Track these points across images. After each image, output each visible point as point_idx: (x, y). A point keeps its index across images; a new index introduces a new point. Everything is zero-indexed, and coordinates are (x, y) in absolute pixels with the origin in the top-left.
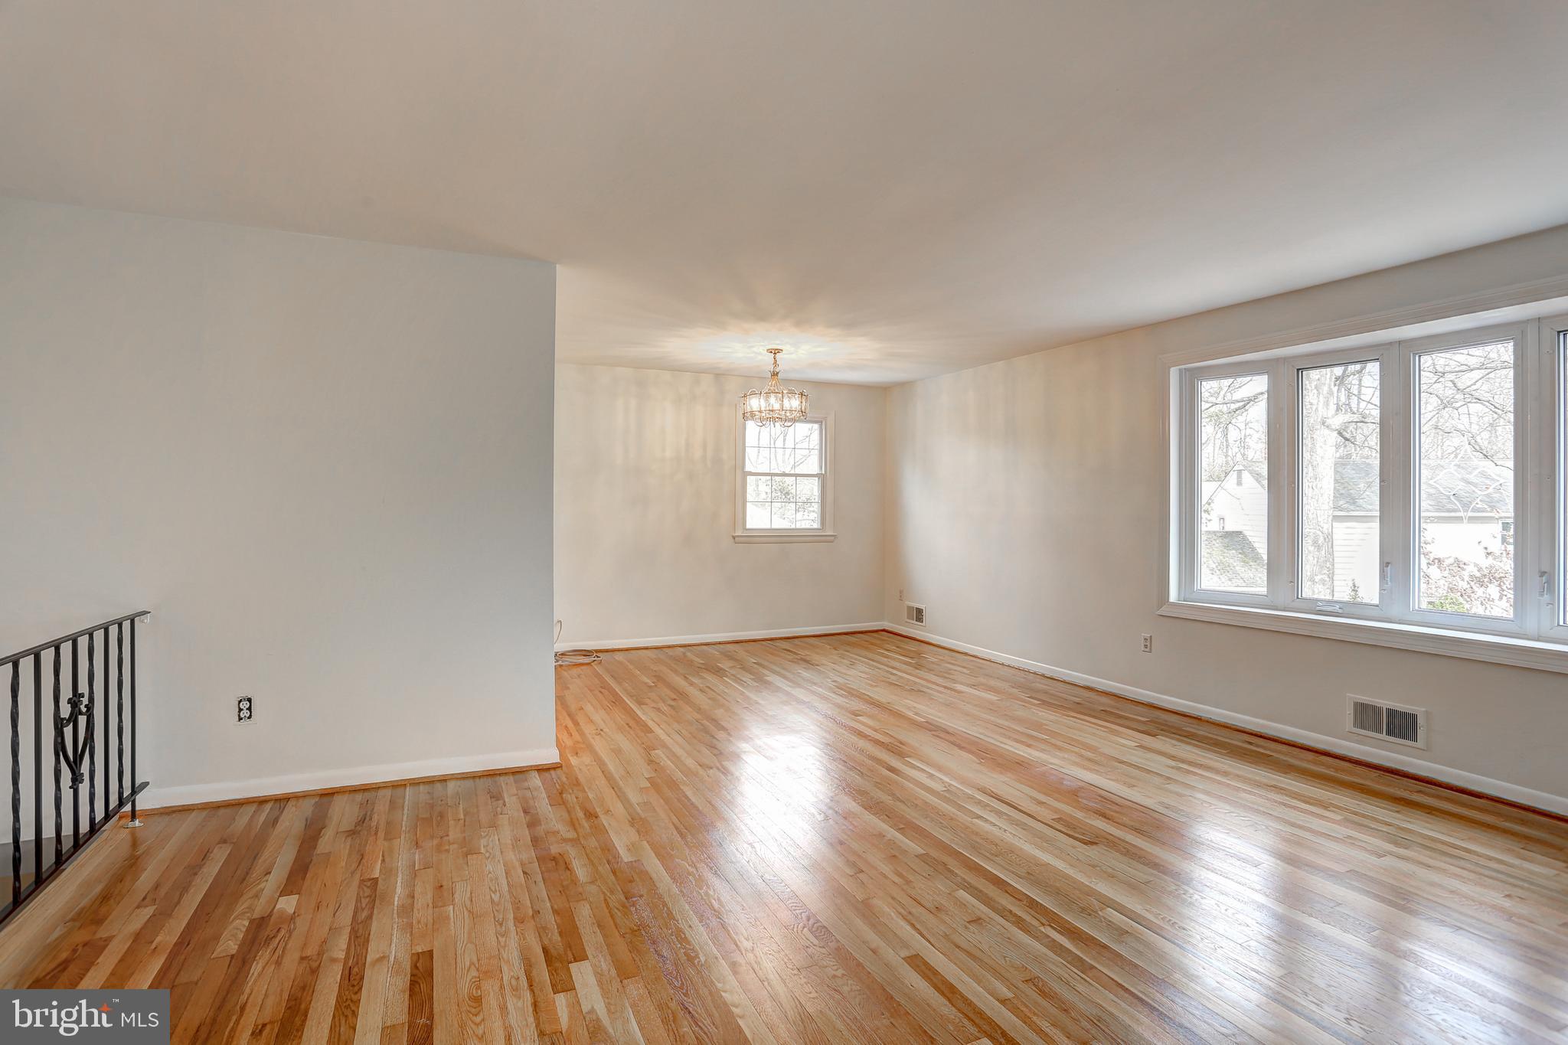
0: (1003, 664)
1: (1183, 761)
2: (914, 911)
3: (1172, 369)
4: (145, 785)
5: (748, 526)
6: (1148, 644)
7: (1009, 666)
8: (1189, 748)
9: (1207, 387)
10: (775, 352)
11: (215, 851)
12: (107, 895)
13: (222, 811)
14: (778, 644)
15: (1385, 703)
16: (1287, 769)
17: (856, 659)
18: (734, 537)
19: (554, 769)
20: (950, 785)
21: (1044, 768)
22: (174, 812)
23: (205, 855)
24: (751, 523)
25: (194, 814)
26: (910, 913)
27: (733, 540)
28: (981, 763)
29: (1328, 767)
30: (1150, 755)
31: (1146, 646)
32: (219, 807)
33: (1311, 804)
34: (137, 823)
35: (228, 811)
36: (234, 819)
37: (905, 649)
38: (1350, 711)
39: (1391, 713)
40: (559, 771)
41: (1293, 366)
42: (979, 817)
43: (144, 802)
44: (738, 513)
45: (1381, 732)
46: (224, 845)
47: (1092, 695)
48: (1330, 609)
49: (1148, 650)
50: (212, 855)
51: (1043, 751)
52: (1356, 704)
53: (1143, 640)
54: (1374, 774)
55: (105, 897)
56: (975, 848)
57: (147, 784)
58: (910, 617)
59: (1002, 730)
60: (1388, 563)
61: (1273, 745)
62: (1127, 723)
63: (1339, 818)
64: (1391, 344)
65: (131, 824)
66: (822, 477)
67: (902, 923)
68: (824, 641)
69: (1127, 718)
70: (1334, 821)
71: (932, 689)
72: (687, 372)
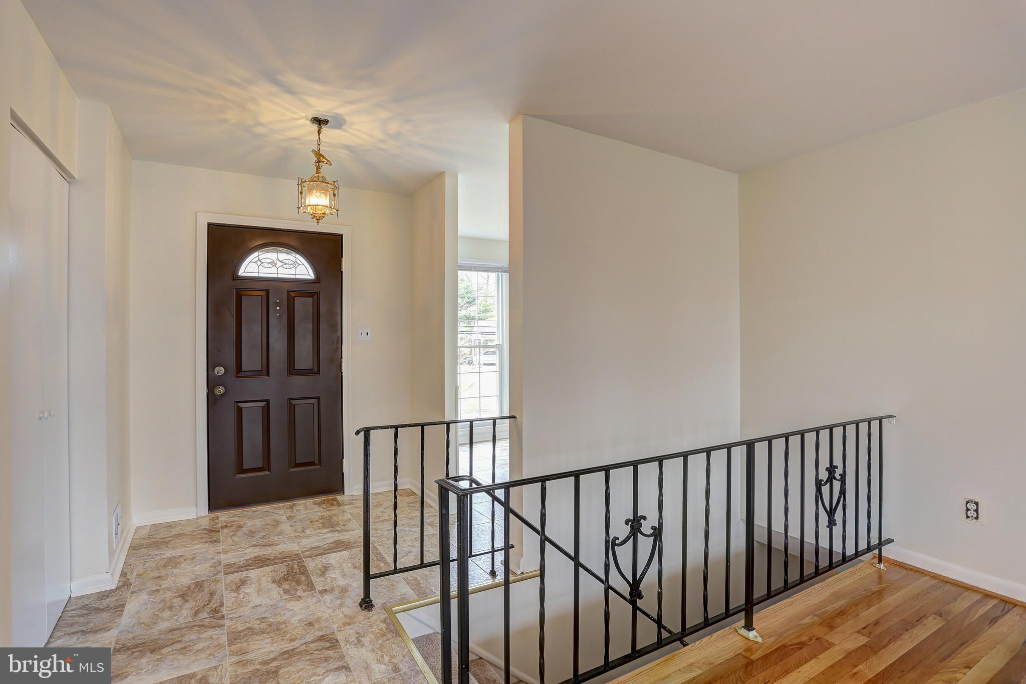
4: (890, 541)
11: (930, 619)
12: (843, 611)
13: (948, 587)
22: (911, 570)
23: (920, 619)
25: (926, 578)
32: (947, 582)
34: (882, 566)
35: (954, 589)
36: (956, 599)
43: (887, 552)
46: (938, 618)
50: (925, 621)
55: (842, 613)
57: (892, 541)
65: (878, 565)
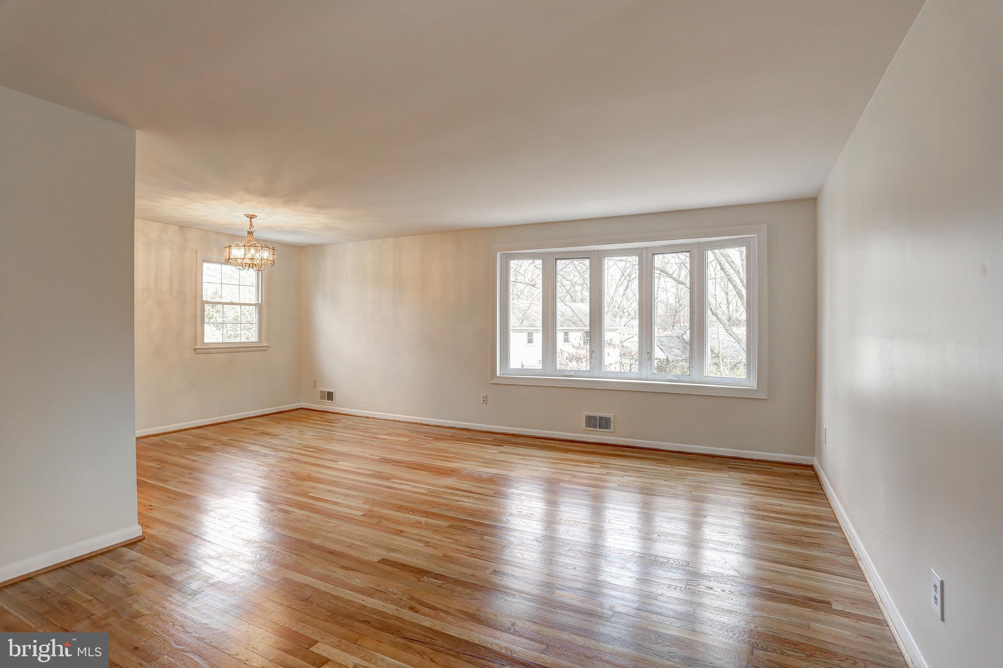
0: (394, 421)
1: (524, 455)
2: (473, 552)
3: (498, 253)
5: (205, 341)
6: (485, 399)
7: (398, 421)
8: (521, 449)
9: (513, 264)
10: (251, 217)
14: (233, 425)
15: (598, 414)
16: (567, 451)
17: (303, 429)
18: (195, 350)
19: (139, 541)
20: (429, 489)
21: (466, 471)
24: (207, 340)
26: (472, 554)
27: (194, 352)
28: (433, 475)
29: (579, 447)
30: (508, 455)
31: (484, 401)
33: (586, 463)
37: (325, 418)
38: (584, 420)
39: (601, 418)
40: (145, 541)
41: (554, 257)
42: (459, 501)
44: (198, 334)
45: (596, 427)
47: (453, 431)
48: (570, 374)
49: (485, 403)
51: (458, 462)
52: (586, 416)
53: (482, 397)
54: (596, 446)
56: (471, 515)
58: (322, 398)
59: (428, 456)
60: (593, 351)
61: (550, 441)
62: (483, 442)
63: (599, 466)
64: (594, 251)
66: (259, 306)
67: (471, 558)
68: (267, 419)
69: (482, 440)
70: (597, 468)
71: (366, 440)
72: (157, 222)
